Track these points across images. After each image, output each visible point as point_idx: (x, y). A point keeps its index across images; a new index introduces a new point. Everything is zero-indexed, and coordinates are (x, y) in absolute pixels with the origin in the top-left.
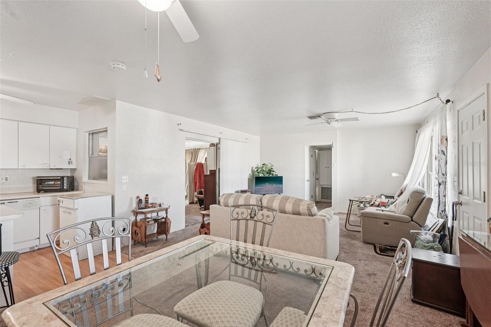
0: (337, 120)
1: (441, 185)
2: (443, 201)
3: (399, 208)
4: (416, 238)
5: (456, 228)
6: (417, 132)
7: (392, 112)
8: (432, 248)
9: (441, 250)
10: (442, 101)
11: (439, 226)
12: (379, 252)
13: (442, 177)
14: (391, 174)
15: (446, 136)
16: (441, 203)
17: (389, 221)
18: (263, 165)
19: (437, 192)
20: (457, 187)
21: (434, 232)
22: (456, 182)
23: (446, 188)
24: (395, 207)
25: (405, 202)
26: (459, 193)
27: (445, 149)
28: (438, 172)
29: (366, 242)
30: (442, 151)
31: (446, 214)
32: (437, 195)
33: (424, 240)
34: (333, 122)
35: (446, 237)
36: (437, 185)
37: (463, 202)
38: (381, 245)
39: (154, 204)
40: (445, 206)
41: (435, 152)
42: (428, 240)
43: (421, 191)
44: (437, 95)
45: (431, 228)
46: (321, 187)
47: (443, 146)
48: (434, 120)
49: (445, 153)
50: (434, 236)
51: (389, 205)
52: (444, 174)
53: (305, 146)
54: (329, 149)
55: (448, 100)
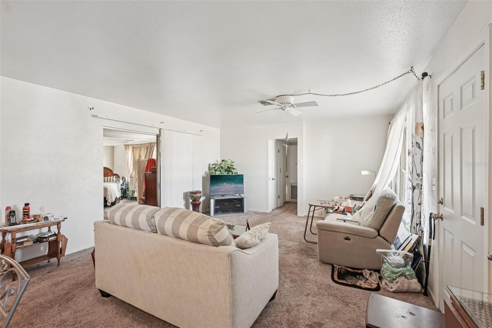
0: (292, 105)
1: (415, 188)
2: (419, 210)
3: (364, 218)
4: (383, 260)
5: (434, 249)
6: (390, 123)
7: (356, 93)
8: (403, 275)
9: (414, 278)
10: (417, 77)
11: (412, 242)
12: (336, 279)
13: (416, 179)
14: (361, 172)
15: (421, 123)
16: (415, 213)
17: (351, 235)
18: (223, 161)
19: (411, 198)
20: (435, 193)
21: (405, 252)
22: (435, 186)
23: (421, 194)
24: (360, 215)
25: (371, 211)
26: (439, 203)
27: (421, 140)
28: (412, 171)
29: (324, 262)
30: (417, 143)
31: (422, 227)
32: (411, 201)
33: (394, 264)
34: (288, 108)
35: (421, 258)
36: (410, 188)
37: (444, 215)
38: (341, 267)
39: (38, 216)
40: (420, 217)
41: (409, 146)
42: (398, 264)
43: (391, 196)
44: (411, 68)
45: (402, 244)
46: (291, 186)
47: (417, 137)
48: (407, 105)
49: (421, 146)
50: (406, 257)
51: (355, 211)
52: (419, 174)
53: (269, 140)
54: (293, 143)
55: (424, 73)
